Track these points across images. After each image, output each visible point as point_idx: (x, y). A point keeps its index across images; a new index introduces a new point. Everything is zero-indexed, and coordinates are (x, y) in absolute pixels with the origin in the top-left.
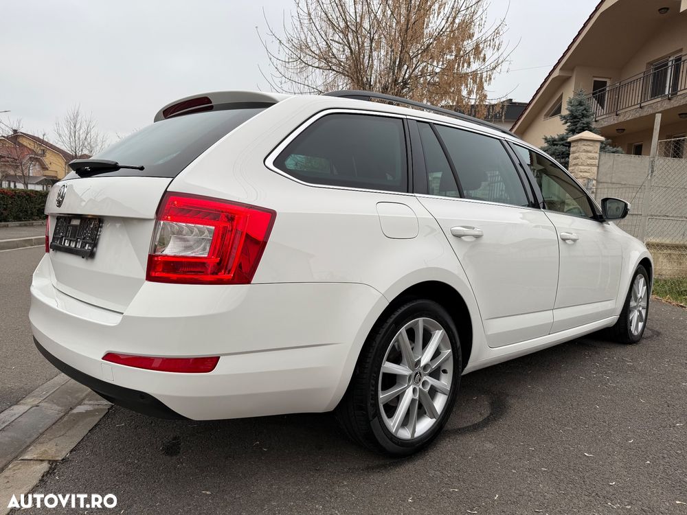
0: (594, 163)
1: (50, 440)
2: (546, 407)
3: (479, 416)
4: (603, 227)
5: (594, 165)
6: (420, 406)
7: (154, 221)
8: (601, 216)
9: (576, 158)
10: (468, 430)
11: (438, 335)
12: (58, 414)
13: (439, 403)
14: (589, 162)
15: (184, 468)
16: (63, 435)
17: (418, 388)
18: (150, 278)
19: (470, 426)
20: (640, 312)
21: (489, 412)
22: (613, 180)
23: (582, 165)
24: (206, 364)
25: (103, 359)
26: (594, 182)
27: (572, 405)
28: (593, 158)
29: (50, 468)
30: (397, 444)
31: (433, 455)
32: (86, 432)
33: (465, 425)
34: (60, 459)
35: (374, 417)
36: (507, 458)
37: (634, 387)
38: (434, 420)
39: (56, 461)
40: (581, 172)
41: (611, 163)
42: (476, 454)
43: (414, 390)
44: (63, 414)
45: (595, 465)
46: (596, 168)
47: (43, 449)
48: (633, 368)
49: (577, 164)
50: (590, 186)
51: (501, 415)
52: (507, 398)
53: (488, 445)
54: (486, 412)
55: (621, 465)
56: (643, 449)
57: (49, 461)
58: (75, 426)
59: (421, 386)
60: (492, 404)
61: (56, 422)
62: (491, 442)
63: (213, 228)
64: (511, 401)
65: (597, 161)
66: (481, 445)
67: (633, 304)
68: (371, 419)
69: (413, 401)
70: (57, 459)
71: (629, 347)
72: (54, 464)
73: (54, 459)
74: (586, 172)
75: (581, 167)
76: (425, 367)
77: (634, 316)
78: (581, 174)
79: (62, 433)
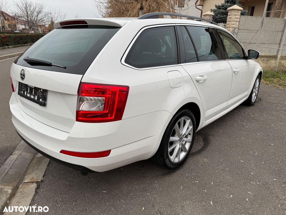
0: (238, 20)
1: (33, 172)
2: (224, 140)
3: (200, 146)
4: (247, 61)
5: (237, 21)
6: (182, 149)
7: (77, 96)
8: (247, 57)
9: (230, 18)
10: (197, 153)
11: (188, 122)
12: (31, 157)
13: (187, 146)
14: (236, 20)
15: (92, 181)
16: (37, 169)
17: (181, 143)
18: (77, 120)
19: (197, 151)
20: (256, 93)
21: (203, 144)
22: (245, 28)
23: (233, 21)
24: (106, 153)
25: (60, 152)
26: (237, 29)
27: (233, 138)
28: (237, 18)
29: (37, 185)
30: (174, 165)
31: (186, 166)
32: (46, 166)
33: (195, 151)
34: (40, 181)
35: (167, 159)
36: (213, 165)
37: (255, 128)
38: (186, 153)
39: (39, 182)
40: (232, 24)
41: (244, 20)
42: (202, 164)
43: (180, 144)
44: (32, 157)
45: (245, 166)
46: (238, 23)
47: (31, 176)
48: (253, 118)
49: (230, 21)
50: (235, 31)
51: (208, 145)
52: (209, 136)
53: (205, 160)
54: (202, 144)
55: (254, 165)
56: (261, 157)
57: (36, 182)
58: (41, 164)
59: (182, 142)
60: (204, 140)
61: (31, 161)
62: (206, 158)
63: (104, 98)
64: (211, 138)
65: (239, 19)
66: (202, 160)
67: (254, 90)
68: (166, 159)
69: (179, 148)
70: (39, 181)
71: (251, 107)
72: (38, 183)
73: (37, 181)
74: (234, 24)
75: (232, 22)
76: (184, 135)
77: (254, 95)
78: (232, 26)
79: (37, 168)
